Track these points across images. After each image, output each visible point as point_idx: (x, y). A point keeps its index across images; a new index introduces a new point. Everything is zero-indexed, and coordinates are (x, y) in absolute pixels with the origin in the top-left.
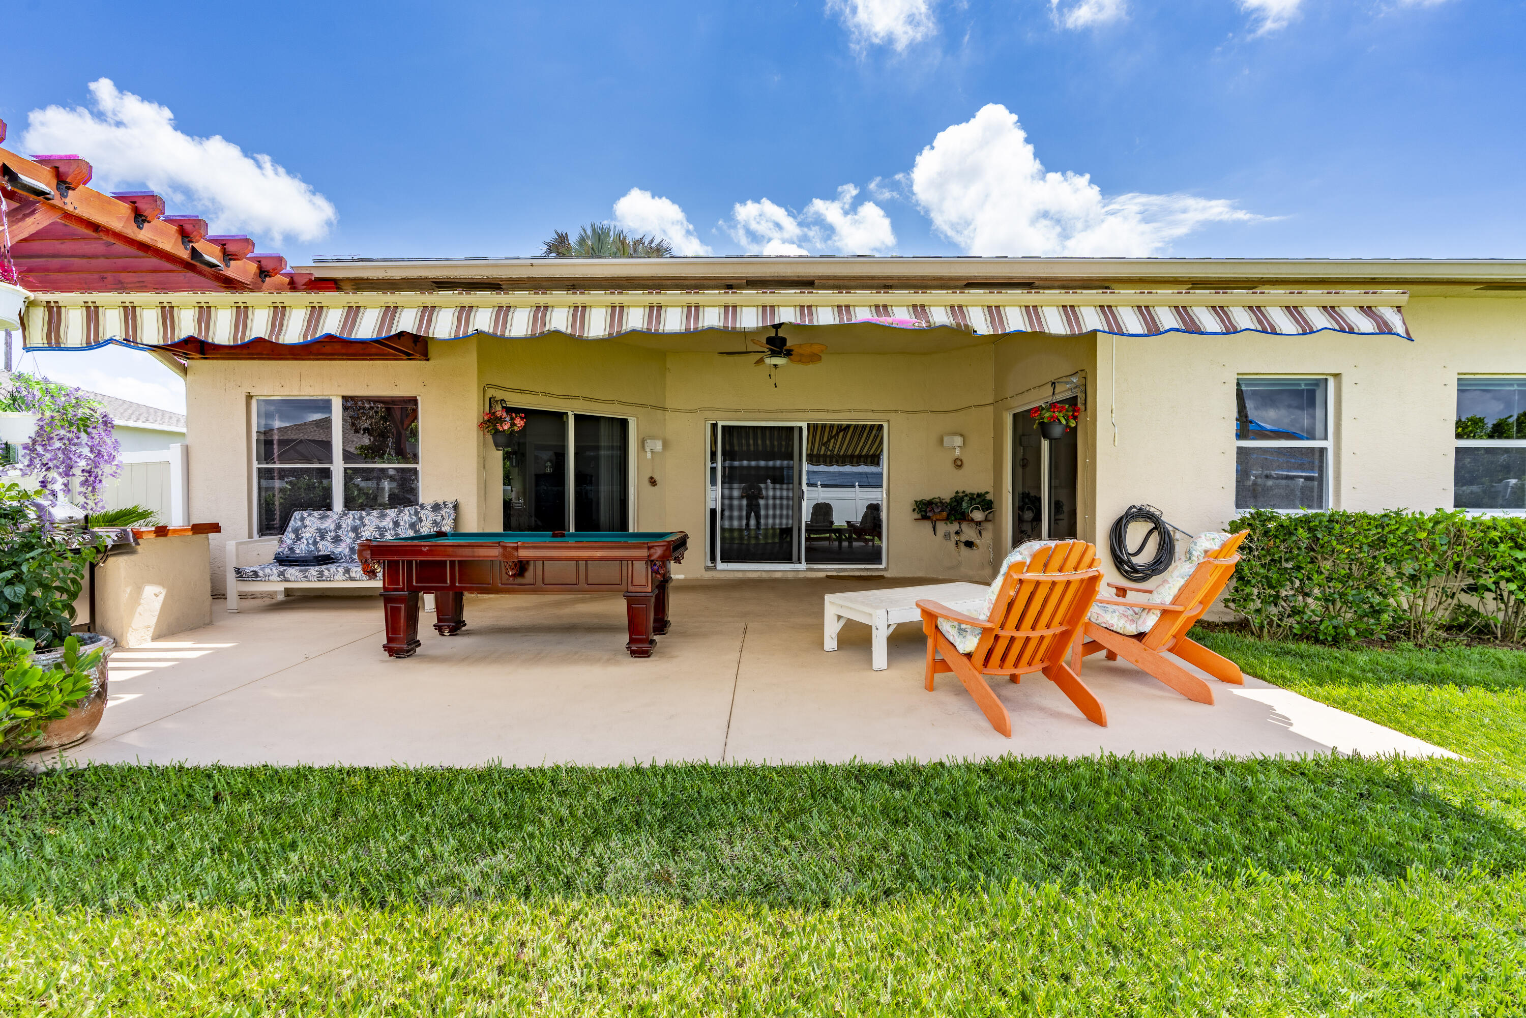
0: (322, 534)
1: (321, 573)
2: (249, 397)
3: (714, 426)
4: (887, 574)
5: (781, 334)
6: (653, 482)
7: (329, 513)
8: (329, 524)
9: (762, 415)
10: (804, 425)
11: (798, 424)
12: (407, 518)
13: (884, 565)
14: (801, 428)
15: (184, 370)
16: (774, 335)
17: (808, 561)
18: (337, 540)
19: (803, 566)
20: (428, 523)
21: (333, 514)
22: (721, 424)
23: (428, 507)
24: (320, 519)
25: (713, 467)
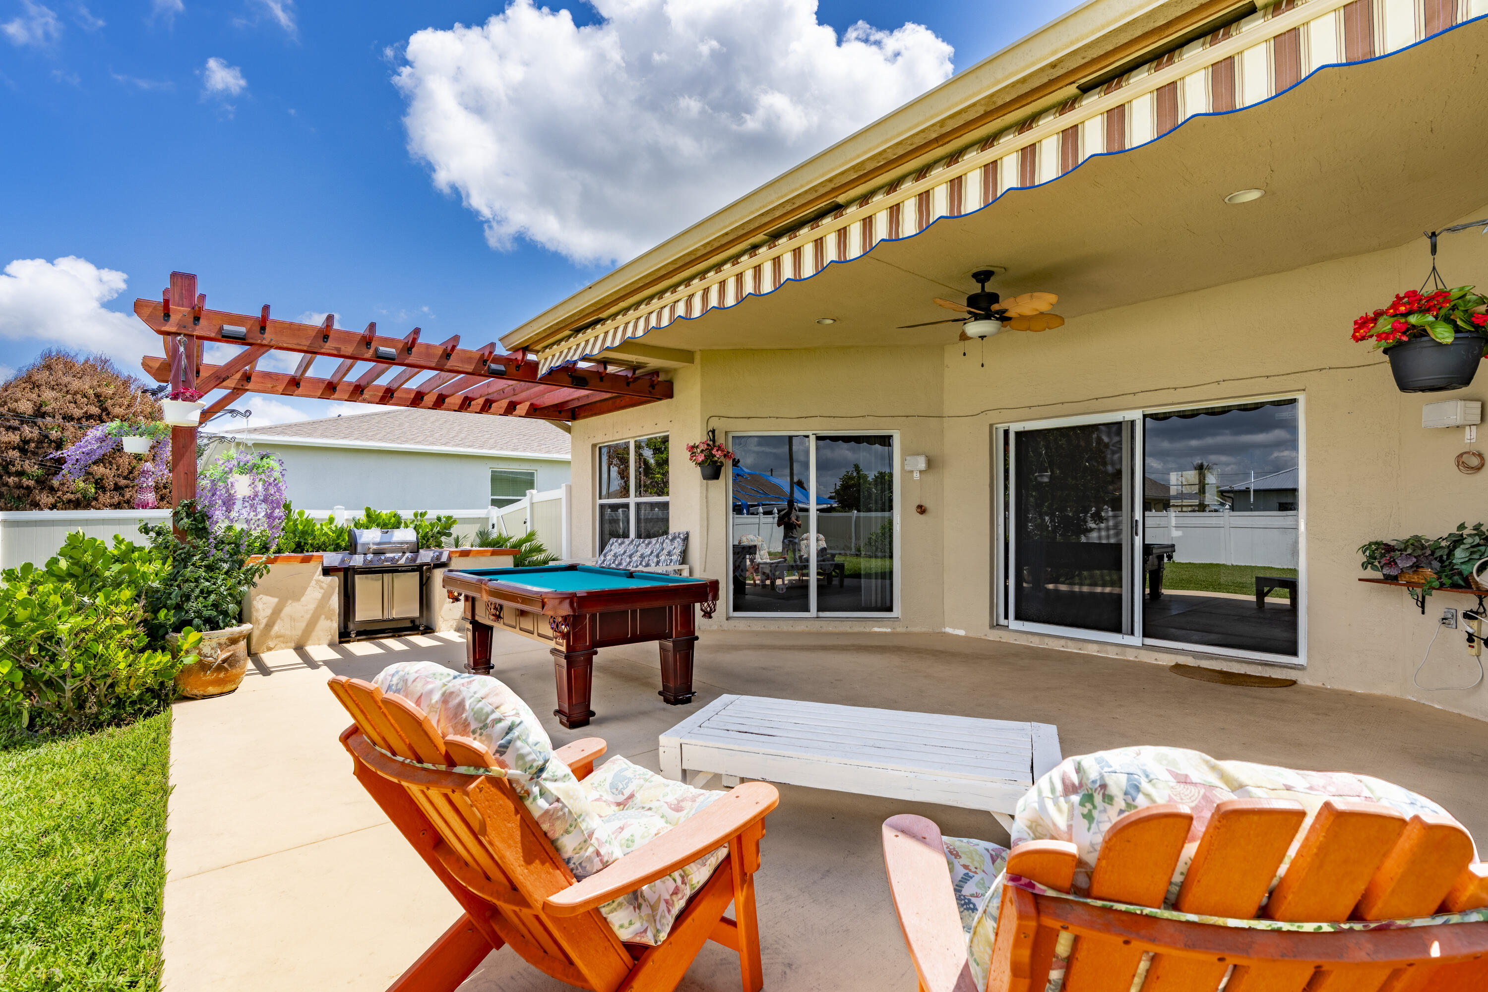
2: (594, 446)
3: (1006, 432)
4: (1304, 678)
5: (990, 287)
6: (922, 510)
10: (1136, 415)
11: (1128, 415)
13: (1301, 659)
14: (1133, 423)
15: (568, 430)
16: (979, 291)
17: (1147, 633)
19: (1137, 640)
20: (665, 552)
21: (627, 541)
22: (1015, 427)
23: (670, 537)
24: (620, 544)
25: (1006, 488)
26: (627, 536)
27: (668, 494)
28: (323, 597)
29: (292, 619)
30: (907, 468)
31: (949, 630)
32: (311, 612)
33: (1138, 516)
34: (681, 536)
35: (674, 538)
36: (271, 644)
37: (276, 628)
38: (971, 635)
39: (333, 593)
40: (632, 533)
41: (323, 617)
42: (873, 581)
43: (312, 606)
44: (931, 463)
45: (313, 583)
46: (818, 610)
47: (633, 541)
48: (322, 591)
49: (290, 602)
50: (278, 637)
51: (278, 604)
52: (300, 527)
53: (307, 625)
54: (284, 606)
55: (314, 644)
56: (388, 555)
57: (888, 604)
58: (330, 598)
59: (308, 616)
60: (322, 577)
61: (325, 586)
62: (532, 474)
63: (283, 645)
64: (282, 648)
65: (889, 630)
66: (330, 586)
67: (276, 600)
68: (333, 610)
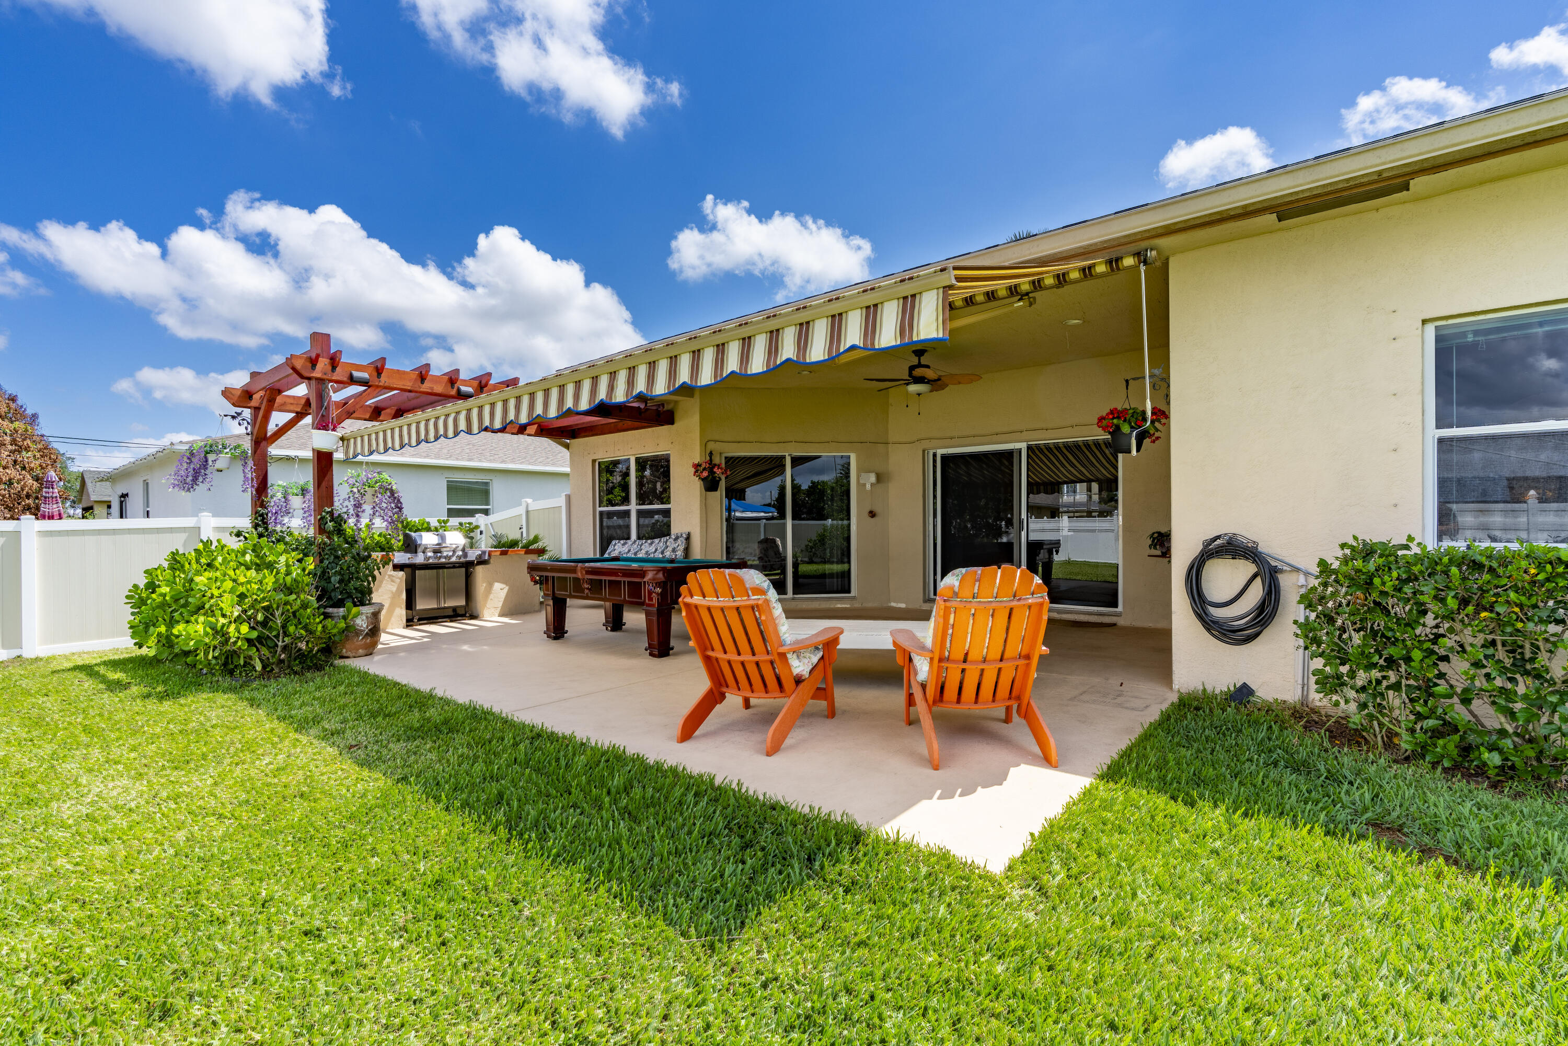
2: (594, 461)
3: (935, 455)
4: (1121, 622)
6: (872, 514)
9: (977, 439)
10: (1023, 446)
11: (1017, 446)
12: (668, 545)
13: (1120, 608)
14: (1020, 451)
20: (670, 549)
21: (629, 542)
22: (940, 452)
23: (673, 537)
24: (623, 545)
25: (935, 497)
26: (629, 538)
27: (669, 503)
30: (862, 482)
31: (893, 604)
33: (1024, 516)
34: (684, 536)
35: (676, 539)
38: (910, 607)
39: (403, 585)
40: (634, 535)
42: (835, 580)
43: (387, 597)
44: (880, 478)
45: (394, 578)
46: (794, 594)
47: (635, 542)
48: (397, 584)
56: (444, 554)
57: (847, 587)
58: (400, 589)
60: (396, 575)
61: (398, 580)
62: (487, 484)
65: (848, 606)
66: (401, 580)
68: (404, 599)
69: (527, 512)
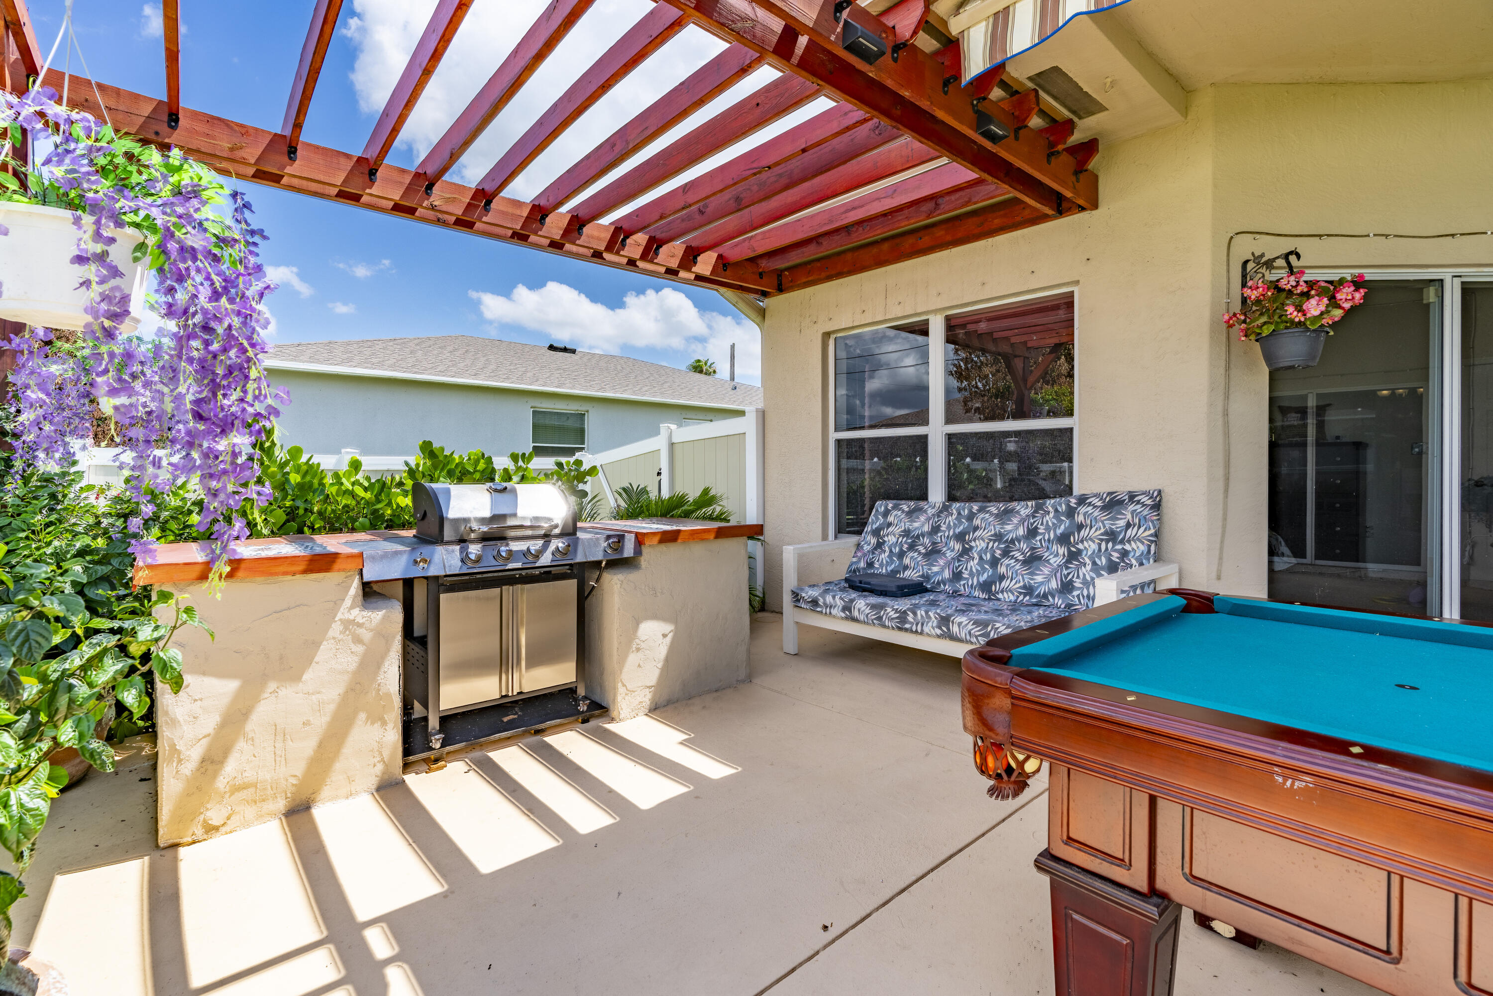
0: (912, 540)
1: (902, 617)
2: (826, 336)
7: (922, 504)
8: (921, 524)
12: (1050, 519)
18: (933, 553)
21: (929, 508)
23: (1076, 499)
24: (910, 513)
26: (924, 497)
27: (1070, 413)
28: (363, 665)
29: (279, 733)
32: (331, 708)
36: (215, 816)
37: (231, 767)
39: (388, 650)
40: (937, 492)
41: (362, 716)
43: (333, 694)
45: (336, 629)
47: (944, 506)
48: (360, 649)
49: (272, 686)
50: (236, 789)
51: (239, 695)
52: (295, 478)
53: (321, 745)
54: (256, 700)
55: (335, 798)
56: (515, 546)
58: (379, 666)
59: (321, 721)
60: (358, 614)
61: (366, 635)
62: (583, 417)
63: (250, 812)
64: (246, 824)
66: (380, 634)
67: (231, 686)
68: (388, 695)
69: (672, 445)
